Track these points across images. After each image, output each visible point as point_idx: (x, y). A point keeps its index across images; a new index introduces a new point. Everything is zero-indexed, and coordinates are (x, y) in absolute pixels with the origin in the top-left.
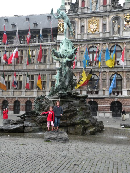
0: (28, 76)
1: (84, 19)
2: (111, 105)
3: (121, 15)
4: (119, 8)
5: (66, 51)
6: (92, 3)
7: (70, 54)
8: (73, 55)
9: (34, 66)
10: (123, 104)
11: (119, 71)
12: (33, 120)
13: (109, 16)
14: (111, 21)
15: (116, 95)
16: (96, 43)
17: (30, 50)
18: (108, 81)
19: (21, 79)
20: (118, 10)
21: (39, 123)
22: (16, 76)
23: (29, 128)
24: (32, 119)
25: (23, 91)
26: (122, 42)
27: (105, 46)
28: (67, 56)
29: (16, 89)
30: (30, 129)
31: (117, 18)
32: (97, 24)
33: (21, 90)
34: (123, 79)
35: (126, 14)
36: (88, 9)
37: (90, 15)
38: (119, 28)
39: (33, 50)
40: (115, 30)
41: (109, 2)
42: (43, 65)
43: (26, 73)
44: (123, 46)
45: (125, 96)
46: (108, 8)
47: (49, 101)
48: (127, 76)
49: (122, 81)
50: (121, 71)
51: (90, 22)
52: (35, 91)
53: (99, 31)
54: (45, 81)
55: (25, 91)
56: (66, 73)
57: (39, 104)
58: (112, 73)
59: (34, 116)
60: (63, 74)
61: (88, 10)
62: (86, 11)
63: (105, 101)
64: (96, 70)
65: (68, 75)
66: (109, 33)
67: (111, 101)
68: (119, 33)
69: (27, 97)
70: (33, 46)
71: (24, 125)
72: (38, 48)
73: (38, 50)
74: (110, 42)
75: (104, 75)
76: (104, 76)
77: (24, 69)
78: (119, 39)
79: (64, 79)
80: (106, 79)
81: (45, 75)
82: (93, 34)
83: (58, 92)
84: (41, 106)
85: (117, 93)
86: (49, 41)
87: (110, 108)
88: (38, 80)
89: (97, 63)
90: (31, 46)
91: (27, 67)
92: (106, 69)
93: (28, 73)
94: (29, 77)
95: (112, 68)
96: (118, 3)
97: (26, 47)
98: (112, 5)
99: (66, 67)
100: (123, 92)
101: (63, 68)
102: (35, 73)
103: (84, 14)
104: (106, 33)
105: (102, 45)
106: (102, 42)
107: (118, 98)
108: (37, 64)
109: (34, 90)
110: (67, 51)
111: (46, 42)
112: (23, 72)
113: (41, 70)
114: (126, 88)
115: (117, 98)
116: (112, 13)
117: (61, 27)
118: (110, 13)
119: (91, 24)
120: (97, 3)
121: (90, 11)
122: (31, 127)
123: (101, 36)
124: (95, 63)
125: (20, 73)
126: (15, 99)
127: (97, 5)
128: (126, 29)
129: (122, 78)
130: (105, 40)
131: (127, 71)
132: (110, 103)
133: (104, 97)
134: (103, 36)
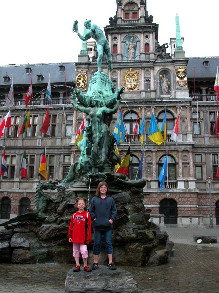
0: (25, 156)
1: (116, 71)
2: (160, 204)
3: (171, 68)
4: (167, 58)
5: (101, 95)
6: (129, 49)
7: (109, 100)
8: (116, 102)
9: (35, 140)
10: (179, 203)
11: (171, 151)
12: (31, 234)
13: (154, 68)
14: (157, 75)
15: (168, 189)
16: (135, 106)
17: (31, 116)
18: (155, 167)
19: (14, 162)
20: (166, 60)
21: (46, 241)
22: (6, 157)
23: (22, 251)
24: (31, 231)
25: (16, 182)
26: (175, 106)
27: (149, 111)
28: (104, 103)
29: (5, 178)
30: (26, 253)
31: (165, 72)
32: (136, 78)
33: (13, 180)
34: (178, 163)
35: (178, 67)
36: (122, 56)
37: (125, 64)
38: (169, 87)
39: (34, 116)
40: (163, 88)
41: (153, 49)
42: (49, 139)
43: (22, 152)
44: (177, 113)
45: (181, 190)
46: (152, 57)
47: (67, 192)
48: (184, 158)
49: (177, 166)
50: (174, 151)
51: (126, 76)
52: (37, 182)
53: (140, 89)
54: (53, 166)
55: (20, 182)
56: (101, 136)
57: (45, 199)
58: (161, 154)
59: (35, 223)
60: (95, 138)
61: (122, 59)
62: (119, 59)
63: (151, 199)
64: (136, 148)
65: (105, 141)
66: (155, 91)
67: (161, 199)
68: (169, 93)
69: (22, 191)
70: (36, 110)
71: (12, 245)
72: (44, 112)
73: (43, 115)
74: (157, 105)
75: (149, 156)
76: (149, 159)
77: (20, 145)
78: (170, 101)
79: (98, 147)
80: (152, 163)
81: (54, 156)
82: (131, 92)
83: (84, 173)
84: (49, 202)
85: (169, 185)
86: (61, 101)
87: (158, 209)
88: (41, 164)
89: (137, 138)
90: (32, 110)
91: (24, 143)
92: (152, 147)
93: (25, 152)
94: (27, 159)
95: (161, 145)
96: (166, 51)
97: (25, 110)
98: (157, 54)
99: (100, 125)
100: (179, 183)
101: (96, 126)
102: (36, 152)
103: (117, 63)
104: (150, 91)
105: (145, 109)
106: (144, 105)
107: (171, 193)
108: (40, 137)
109: (34, 180)
110: (104, 95)
111: (57, 104)
112: (17, 151)
113: (46, 147)
114: (183, 177)
115: (169, 193)
116: (158, 64)
117: (81, 81)
118: (155, 65)
119: (127, 79)
120: (135, 50)
121: (125, 59)
122: (29, 248)
123: (143, 95)
124: (135, 137)
125: (13, 152)
126: (3, 194)
127: (135, 52)
128: (179, 87)
129: (177, 161)
130: (150, 102)
131: (184, 151)
132: (159, 201)
133: (149, 191)
134: (146, 96)
